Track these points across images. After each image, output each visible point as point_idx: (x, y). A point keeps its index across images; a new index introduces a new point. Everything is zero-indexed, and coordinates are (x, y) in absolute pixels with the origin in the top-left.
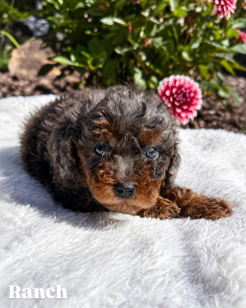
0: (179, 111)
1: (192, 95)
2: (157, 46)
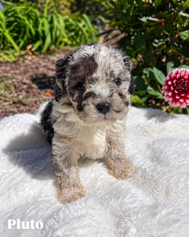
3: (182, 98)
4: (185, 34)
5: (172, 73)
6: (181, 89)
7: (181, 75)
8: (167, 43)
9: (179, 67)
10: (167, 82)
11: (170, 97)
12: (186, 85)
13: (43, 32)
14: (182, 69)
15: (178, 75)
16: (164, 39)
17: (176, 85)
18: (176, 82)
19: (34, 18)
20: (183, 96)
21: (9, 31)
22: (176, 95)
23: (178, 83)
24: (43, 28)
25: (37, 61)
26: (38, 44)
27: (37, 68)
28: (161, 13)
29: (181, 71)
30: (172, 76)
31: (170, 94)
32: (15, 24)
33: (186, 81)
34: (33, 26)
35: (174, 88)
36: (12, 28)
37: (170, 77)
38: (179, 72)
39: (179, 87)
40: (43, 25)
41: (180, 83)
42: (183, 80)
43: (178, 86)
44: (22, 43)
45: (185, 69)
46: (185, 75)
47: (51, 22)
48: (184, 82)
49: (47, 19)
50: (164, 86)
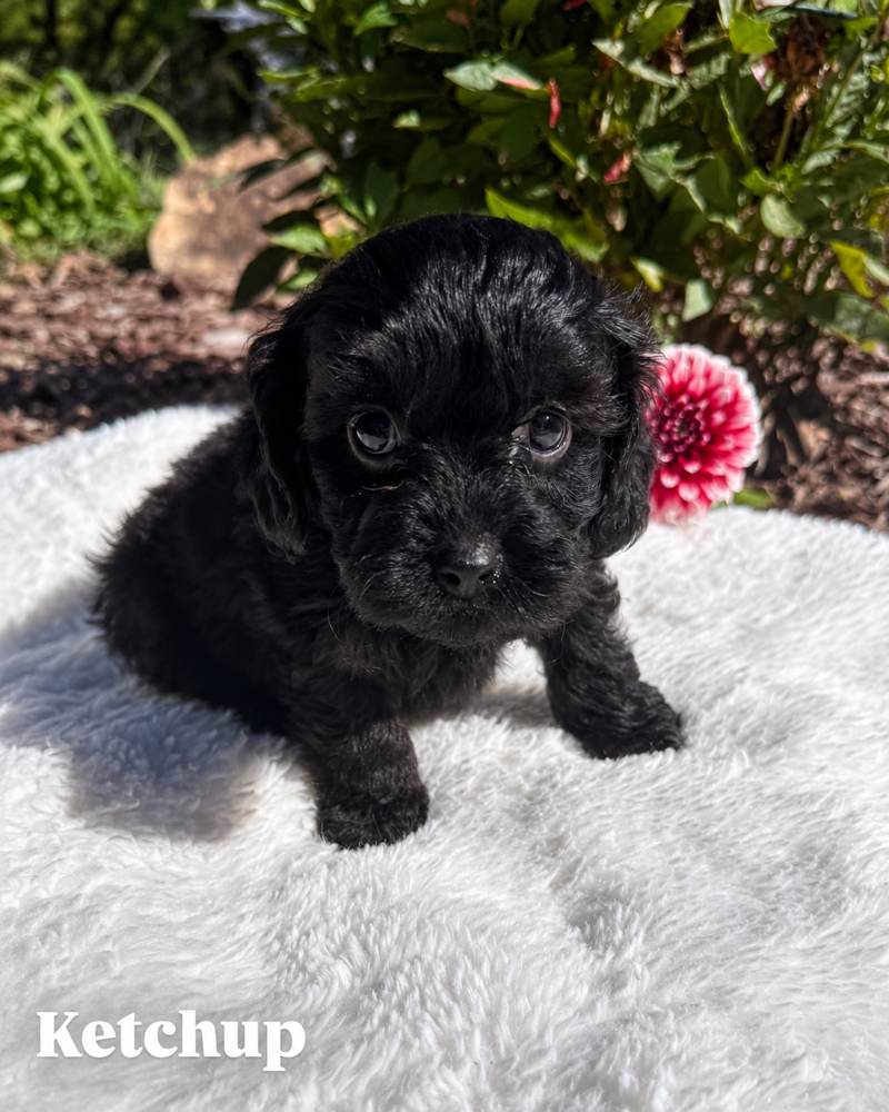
0: (669, 481)
1: (719, 418)
2: (657, 183)
4: (660, 164)
6: (681, 442)
7: (676, 378)
12: (702, 423)
20: (696, 473)
22: (664, 468)
23: (666, 413)
29: (674, 362)
33: (702, 405)
41: (673, 413)
42: (684, 399)
43: (667, 427)
46: (691, 377)
48: (690, 408)
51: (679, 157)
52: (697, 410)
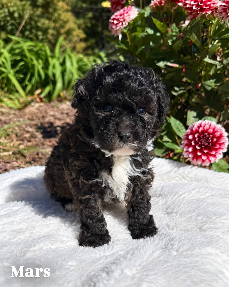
0: (199, 154)
1: (215, 140)
2: (209, 88)
3: (204, 154)
4: (210, 84)
5: (194, 126)
6: (204, 145)
7: (205, 128)
8: (189, 91)
9: (203, 119)
10: (187, 135)
11: (190, 153)
12: (210, 140)
13: (54, 75)
14: (207, 121)
15: (201, 129)
16: (186, 87)
17: (198, 140)
18: (198, 137)
19: (43, 58)
20: (206, 153)
21: (14, 72)
22: (198, 150)
23: (201, 137)
24: (54, 71)
25: (44, 110)
26: (48, 89)
27: (43, 117)
28: (182, 58)
29: (205, 124)
30: (194, 129)
31: (190, 149)
32: (22, 63)
33: (211, 136)
34: (43, 68)
35: (196, 143)
36: (17, 68)
37: (192, 130)
38: (202, 125)
39: (201, 142)
40: (54, 67)
41: (203, 137)
42: (206, 134)
43: (201, 140)
44: (29, 88)
45: (210, 122)
46: (209, 128)
47: (63, 64)
48: (208, 136)
49: (59, 59)
50: (184, 140)
51: (215, 82)
52: (210, 137)
